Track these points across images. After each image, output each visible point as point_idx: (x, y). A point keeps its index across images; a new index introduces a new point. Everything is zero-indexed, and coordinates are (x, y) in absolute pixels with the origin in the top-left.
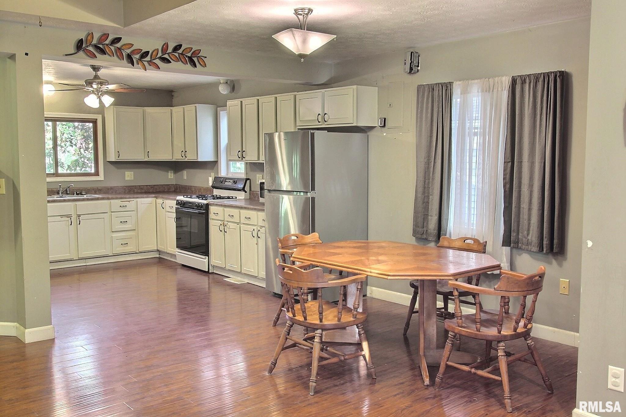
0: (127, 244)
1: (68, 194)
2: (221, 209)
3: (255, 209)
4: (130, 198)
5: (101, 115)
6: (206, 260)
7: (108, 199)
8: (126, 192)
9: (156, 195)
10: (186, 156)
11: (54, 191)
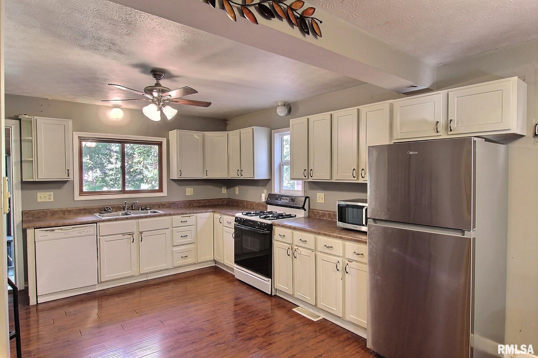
0: (187, 256)
1: (133, 210)
2: (290, 231)
3: (341, 238)
4: (190, 213)
5: (166, 138)
6: (269, 283)
7: (170, 215)
8: (187, 206)
9: (214, 210)
10: (242, 175)
11: (120, 207)
